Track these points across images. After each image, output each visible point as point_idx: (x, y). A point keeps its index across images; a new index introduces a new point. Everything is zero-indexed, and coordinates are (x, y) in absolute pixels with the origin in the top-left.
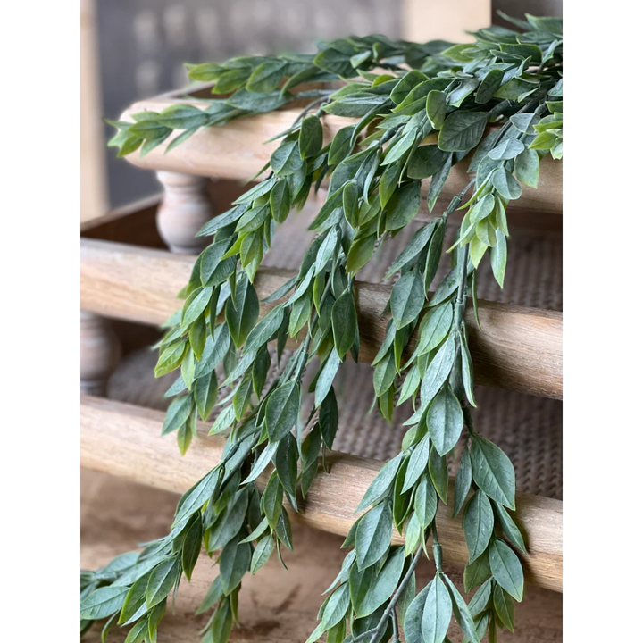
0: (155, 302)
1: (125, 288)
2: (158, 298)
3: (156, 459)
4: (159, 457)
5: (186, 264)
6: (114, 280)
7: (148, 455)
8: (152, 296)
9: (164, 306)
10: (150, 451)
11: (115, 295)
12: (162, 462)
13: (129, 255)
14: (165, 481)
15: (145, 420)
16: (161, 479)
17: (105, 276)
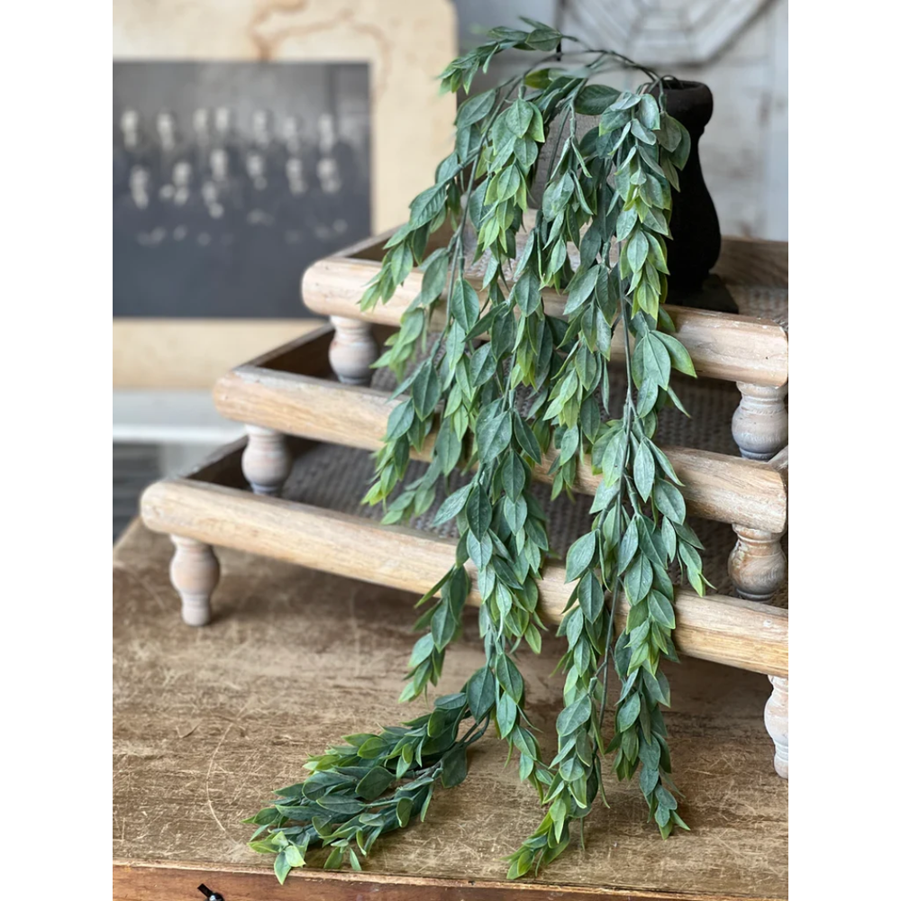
0: (335, 424)
1: (308, 412)
2: (337, 421)
3: (336, 549)
4: (339, 547)
5: (361, 395)
6: (299, 406)
7: (329, 546)
8: (331, 419)
9: (341, 428)
10: (331, 543)
11: (300, 418)
12: (341, 551)
13: (311, 386)
14: (343, 566)
15: (327, 519)
16: (340, 565)
17: (292, 402)
